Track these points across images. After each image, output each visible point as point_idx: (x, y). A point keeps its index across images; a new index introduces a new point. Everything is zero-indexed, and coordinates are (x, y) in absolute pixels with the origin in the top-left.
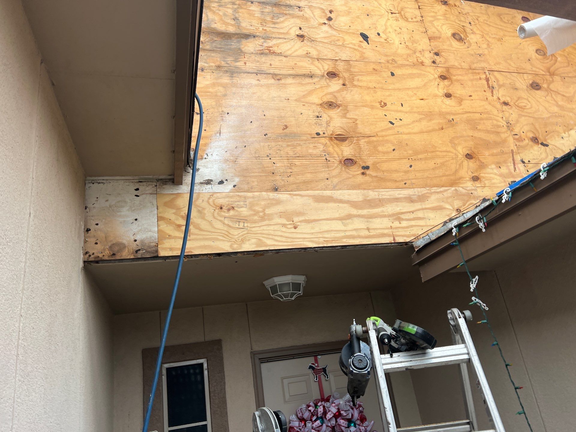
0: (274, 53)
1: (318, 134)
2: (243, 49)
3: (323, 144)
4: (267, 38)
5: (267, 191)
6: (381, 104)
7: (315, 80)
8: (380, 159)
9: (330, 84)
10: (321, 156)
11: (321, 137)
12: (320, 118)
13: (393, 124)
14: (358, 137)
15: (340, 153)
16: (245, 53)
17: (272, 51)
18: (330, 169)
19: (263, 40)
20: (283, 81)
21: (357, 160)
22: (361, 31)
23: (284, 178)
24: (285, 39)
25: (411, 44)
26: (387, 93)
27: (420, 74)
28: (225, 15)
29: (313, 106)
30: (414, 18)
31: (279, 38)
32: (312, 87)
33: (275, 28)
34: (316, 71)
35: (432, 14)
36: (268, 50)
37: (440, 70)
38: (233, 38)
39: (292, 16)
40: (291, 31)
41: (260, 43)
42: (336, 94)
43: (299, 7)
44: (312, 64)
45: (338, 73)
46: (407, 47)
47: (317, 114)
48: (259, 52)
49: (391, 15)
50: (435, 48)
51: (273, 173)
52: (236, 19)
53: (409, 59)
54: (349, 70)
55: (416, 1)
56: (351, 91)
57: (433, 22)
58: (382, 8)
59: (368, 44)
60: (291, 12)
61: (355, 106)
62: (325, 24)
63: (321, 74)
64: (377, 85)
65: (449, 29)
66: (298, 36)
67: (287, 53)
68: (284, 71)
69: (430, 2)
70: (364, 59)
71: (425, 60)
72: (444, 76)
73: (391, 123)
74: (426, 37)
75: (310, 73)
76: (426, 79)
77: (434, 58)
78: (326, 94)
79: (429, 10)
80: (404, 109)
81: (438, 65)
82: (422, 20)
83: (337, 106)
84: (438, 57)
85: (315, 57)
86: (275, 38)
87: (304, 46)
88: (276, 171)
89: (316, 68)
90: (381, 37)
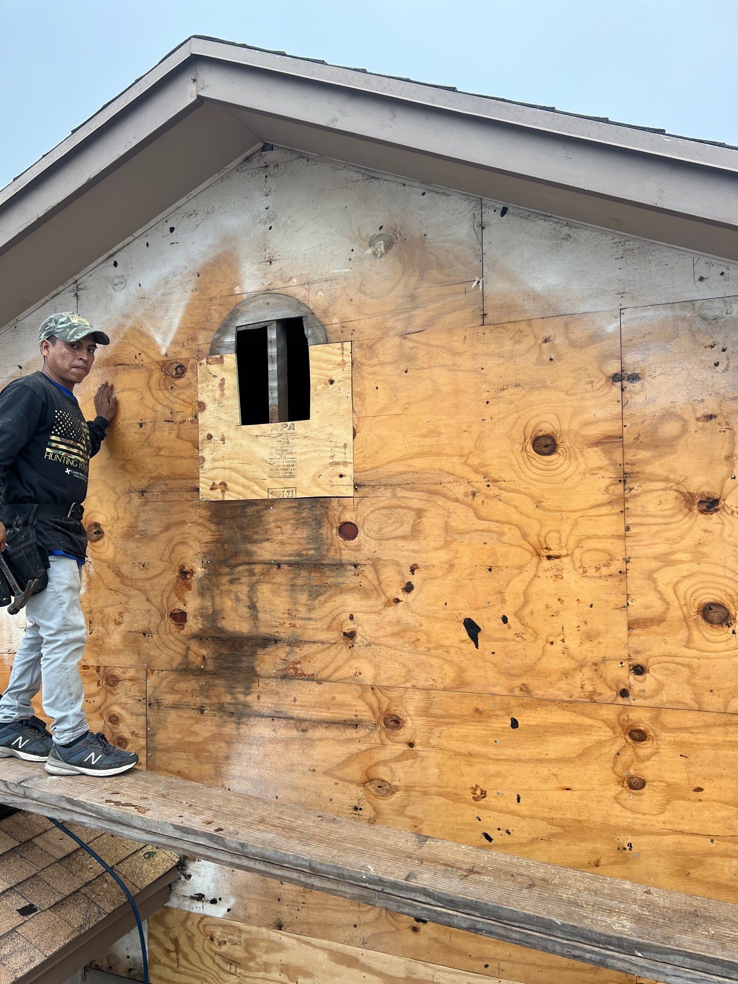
0: (302, 674)
2: (258, 669)
4: (295, 642)
5: (268, 926)
6: (475, 794)
7: (362, 732)
9: (387, 741)
12: (360, 812)
13: (490, 839)
16: (259, 676)
17: (299, 672)
19: (288, 649)
20: (310, 734)
22: (467, 614)
23: (293, 911)
24: (323, 643)
25: (578, 643)
26: (493, 768)
27: (579, 725)
28: (238, 599)
29: (352, 786)
30: (605, 566)
31: (314, 642)
32: (354, 748)
33: (309, 619)
34: (365, 714)
35: (661, 549)
36: (294, 668)
37: (634, 715)
38: (246, 648)
39: (341, 589)
40: (335, 624)
41: (283, 656)
42: (394, 765)
43: (356, 566)
44: (362, 697)
45: (404, 718)
46: (565, 651)
47: (355, 803)
48: (280, 673)
49: (546, 563)
50: (637, 652)
51: (279, 900)
52: (253, 607)
53: (563, 684)
54: (425, 712)
55: (622, 512)
56: (423, 759)
57: (655, 576)
58: (527, 546)
59: (477, 647)
60: (340, 580)
61: (425, 793)
62: (397, 601)
63: (374, 720)
64: (475, 748)
65: (697, 590)
66: (345, 634)
67: (324, 675)
68: (314, 714)
69: (663, 511)
70: (461, 684)
71: (601, 688)
72: (640, 731)
73: (487, 837)
74: (621, 620)
75: (354, 718)
76: (589, 739)
77: (627, 683)
78: (377, 764)
79: (654, 535)
80: (522, 808)
81: (633, 703)
82: (623, 570)
83: (392, 790)
84: (640, 678)
85: (369, 682)
86: (307, 642)
87: (352, 657)
88: (283, 897)
89: (366, 708)
90: (509, 627)
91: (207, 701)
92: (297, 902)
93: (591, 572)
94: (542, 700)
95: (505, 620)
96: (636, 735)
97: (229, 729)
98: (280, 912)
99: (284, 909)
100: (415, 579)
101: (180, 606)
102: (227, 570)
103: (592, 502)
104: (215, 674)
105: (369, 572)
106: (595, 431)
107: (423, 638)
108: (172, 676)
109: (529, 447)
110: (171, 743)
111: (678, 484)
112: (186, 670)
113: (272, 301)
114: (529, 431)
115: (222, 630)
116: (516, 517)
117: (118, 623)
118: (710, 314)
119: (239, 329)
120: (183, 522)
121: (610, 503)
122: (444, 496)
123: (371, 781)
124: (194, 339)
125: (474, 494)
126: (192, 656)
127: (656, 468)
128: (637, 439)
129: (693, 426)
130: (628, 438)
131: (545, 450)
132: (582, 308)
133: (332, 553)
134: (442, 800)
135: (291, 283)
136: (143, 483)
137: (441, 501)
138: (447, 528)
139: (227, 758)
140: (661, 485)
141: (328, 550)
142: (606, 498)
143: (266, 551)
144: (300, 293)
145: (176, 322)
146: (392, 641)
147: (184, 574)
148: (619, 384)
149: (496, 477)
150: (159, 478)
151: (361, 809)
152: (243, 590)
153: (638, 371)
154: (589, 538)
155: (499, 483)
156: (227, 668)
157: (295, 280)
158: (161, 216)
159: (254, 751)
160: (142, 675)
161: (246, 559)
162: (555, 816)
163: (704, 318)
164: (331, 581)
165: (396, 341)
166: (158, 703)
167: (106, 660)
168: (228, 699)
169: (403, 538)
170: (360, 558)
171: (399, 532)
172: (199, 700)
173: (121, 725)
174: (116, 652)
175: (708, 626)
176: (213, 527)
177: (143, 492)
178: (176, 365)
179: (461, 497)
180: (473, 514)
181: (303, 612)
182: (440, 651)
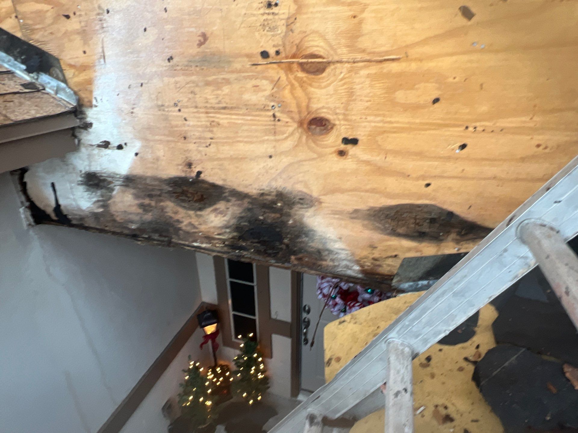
1: (265, 55)
3: (272, 81)
8: (390, 122)
10: (264, 109)
11: (271, 63)
12: (275, 10)
14: (354, 62)
15: (304, 104)
18: (278, 137)
21: (337, 122)
23: (201, 149)
51: (185, 138)
88: (189, 134)
92: (205, 138)
98: (188, 151)
99: (192, 146)
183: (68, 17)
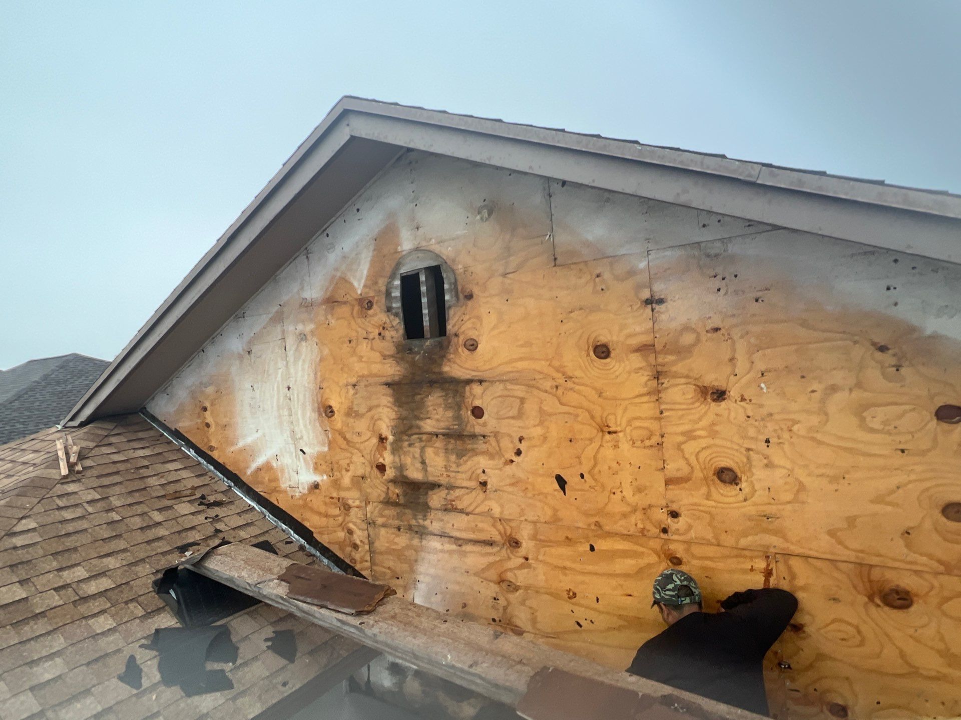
0: (456, 509)
1: (494, 620)
2: (430, 504)
4: (451, 487)
6: (569, 594)
7: (495, 549)
9: (511, 555)
11: (497, 625)
12: (498, 602)
13: (581, 626)
14: (536, 634)
16: (431, 508)
17: (454, 507)
19: (446, 491)
20: (464, 548)
22: (558, 472)
24: (467, 488)
25: (631, 493)
26: (580, 578)
27: (635, 552)
28: (414, 457)
29: (491, 584)
30: (647, 439)
31: (462, 488)
32: (491, 559)
33: (458, 472)
34: (497, 538)
35: (686, 428)
36: (451, 504)
37: (672, 547)
38: (421, 490)
39: (475, 452)
40: (474, 475)
41: (444, 496)
42: (517, 572)
43: (484, 437)
44: (494, 526)
45: (521, 541)
46: (623, 499)
47: (495, 596)
48: (443, 508)
49: (608, 437)
50: (673, 502)
52: (423, 462)
53: (622, 522)
54: (534, 537)
55: (657, 400)
56: (535, 569)
57: (683, 447)
58: (594, 424)
59: (565, 494)
60: (475, 446)
61: (537, 592)
62: (512, 461)
63: (502, 541)
64: (568, 564)
65: (713, 458)
66: (481, 483)
67: (469, 510)
68: (464, 535)
69: (686, 399)
70: (555, 520)
71: (649, 526)
72: (677, 558)
73: (578, 624)
74: (660, 479)
75: (489, 539)
76: (642, 562)
77: (666, 523)
78: (506, 571)
79: (681, 417)
80: (599, 606)
81: (672, 538)
82: (660, 442)
83: (517, 589)
84: (675, 520)
85: (497, 515)
86: (458, 487)
87: (485, 499)
89: (497, 533)
90: (585, 481)
91: (402, 523)
93: (638, 443)
94: (609, 533)
95: (582, 476)
96: (675, 561)
97: (416, 542)
100: (523, 447)
101: (381, 460)
102: (406, 438)
103: (637, 393)
104: (405, 506)
105: (492, 440)
106: (635, 341)
107: (530, 487)
108: (380, 506)
109: (592, 353)
110: (383, 549)
111: (696, 379)
112: (388, 502)
113: (420, 255)
114: (591, 341)
115: (406, 477)
116: (586, 404)
117: (348, 471)
118: (713, 252)
119: (403, 275)
120: (378, 406)
121: (649, 394)
122: (538, 388)
123: (503, 581)
124: (376, 283)
125: (557, 387)
126: (391, 494)
127: (679, 368)
128: (664, 347)
129: (704, 337)
130: (659, 347)
131: (603, 355)
132: (623, 251)
133: (468, 428)
134: (547, 597)
135: (431, 243)
136: (354, 380)
137: (536, 392)
138: (541, 411)
139: (416, 561)
140: (683, 380)
141: (466, 425)
142: (644, 390)
143: (428, 426)
144: (437, 248)
145: (365, 272)
146: (510, 489)
147: (382, 439)
148: (650, 306)
149: (571, 375)
150: (362, 376)
151: (498, 600)
152: (416, 451)
153: (662, 297)
154: (635, 419)
155: (573, 379)
156: (412, 502)
157: (433, 240)
158: (350, 202)
159: (433, 557)
160: (363, 504)
161: (417, 431)
162: (622, 613)
163: (708, 256)
164: (469, 447)
165: (500, 279)
166: (374, 523)
167: (343, 494)
168: (413, 522)
169: (513, 418)
170: (486, 431)
171: (511, 414)
172: (397, 523)
173: (354, 536)
174: (348, 489)
175: (722, 485)
176: (396, 409)
177: (354, 386)
178: (367, 301)
179: (548, 388)
180: (557, 402)
181: (454, 467)
182: (541, 497)
183: (398, 578)
